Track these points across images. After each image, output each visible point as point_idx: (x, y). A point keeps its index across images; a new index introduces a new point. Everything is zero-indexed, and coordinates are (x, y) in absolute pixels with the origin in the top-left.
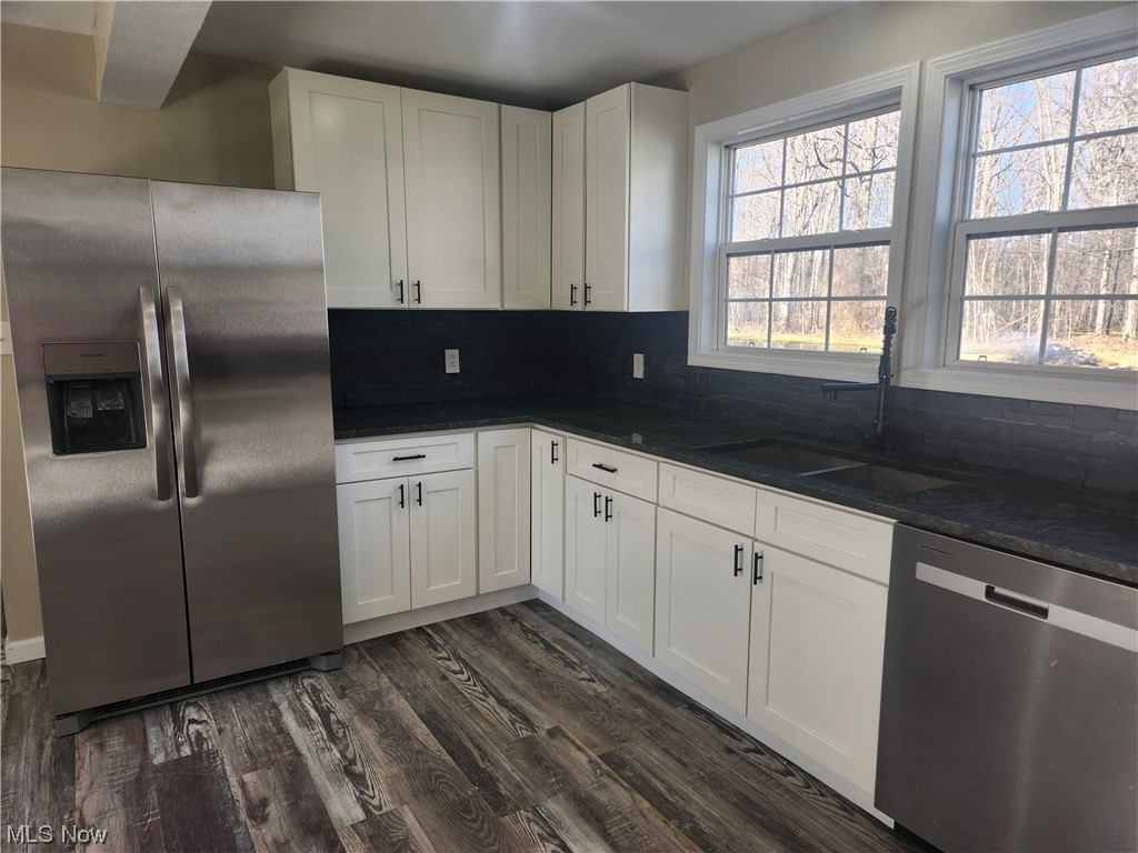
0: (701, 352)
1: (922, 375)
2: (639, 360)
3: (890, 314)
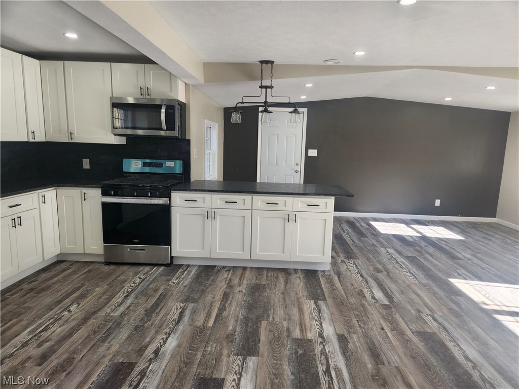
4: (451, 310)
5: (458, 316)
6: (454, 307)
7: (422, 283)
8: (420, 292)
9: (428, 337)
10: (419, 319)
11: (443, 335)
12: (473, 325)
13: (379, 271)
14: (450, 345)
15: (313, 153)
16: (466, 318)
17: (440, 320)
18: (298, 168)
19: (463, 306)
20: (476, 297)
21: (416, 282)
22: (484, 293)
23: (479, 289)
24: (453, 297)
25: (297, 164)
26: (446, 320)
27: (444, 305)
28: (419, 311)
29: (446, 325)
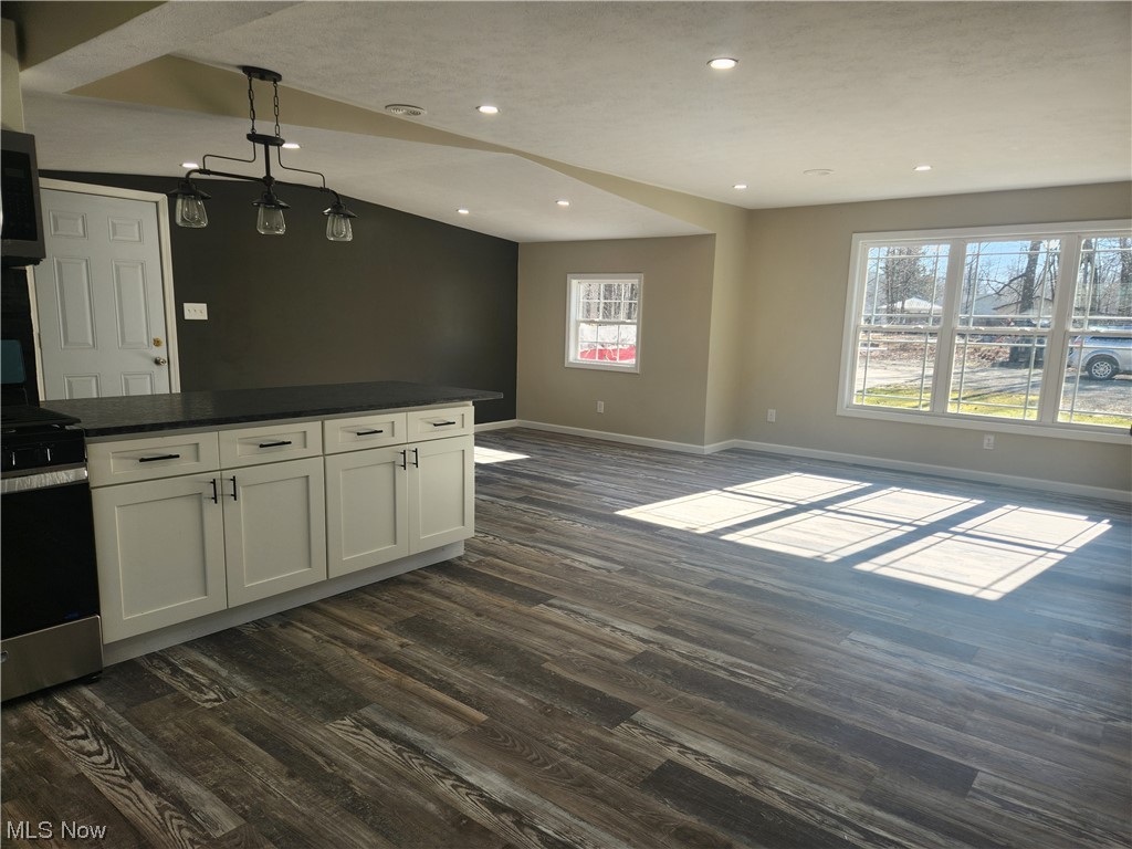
15: (196, 311)
18: (160, 353)
25: (157, 343)
26: (700, 561)
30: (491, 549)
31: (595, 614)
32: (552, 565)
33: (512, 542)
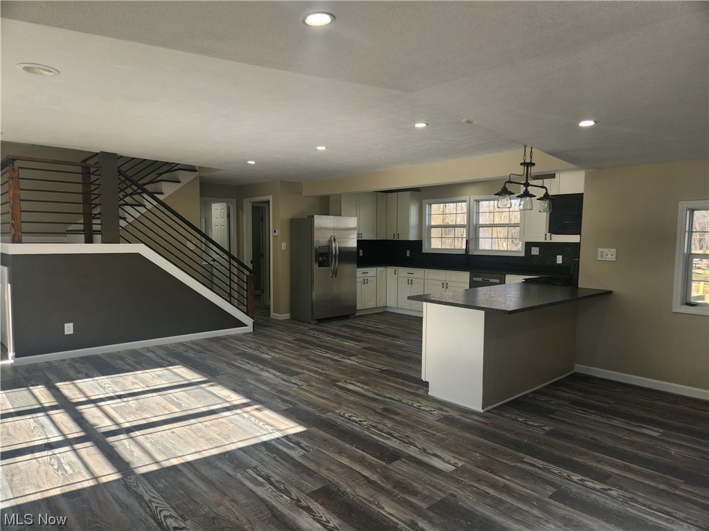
0: (425, 249)
1: (473, 252)
2: (408, 252)
3: (467, 241)
4: (288, 394)
5: (281, 392)
6: (286, 398)
7: (330, 411)
8: (322, 400)
9: (293, 374)
10: (306, 381)
11: (285, 377)
12: (267, 389)
13: (385, 410)
14: (278, 374)
16: (274, 392)
17: (292, 385)
19: (279, 401)
20: (268, 415)
21: (337, 411)
22: (261, 423)
23: (267, 426)
24: (291, 406)
26: (287, 386)
27: (295, 396)
28: (309, 385)
29: (286, 383)
30: (413, 397)
31: (363, 366)
32: (376, 386)
33: (400, 401)
